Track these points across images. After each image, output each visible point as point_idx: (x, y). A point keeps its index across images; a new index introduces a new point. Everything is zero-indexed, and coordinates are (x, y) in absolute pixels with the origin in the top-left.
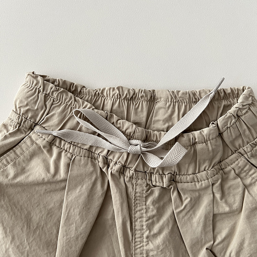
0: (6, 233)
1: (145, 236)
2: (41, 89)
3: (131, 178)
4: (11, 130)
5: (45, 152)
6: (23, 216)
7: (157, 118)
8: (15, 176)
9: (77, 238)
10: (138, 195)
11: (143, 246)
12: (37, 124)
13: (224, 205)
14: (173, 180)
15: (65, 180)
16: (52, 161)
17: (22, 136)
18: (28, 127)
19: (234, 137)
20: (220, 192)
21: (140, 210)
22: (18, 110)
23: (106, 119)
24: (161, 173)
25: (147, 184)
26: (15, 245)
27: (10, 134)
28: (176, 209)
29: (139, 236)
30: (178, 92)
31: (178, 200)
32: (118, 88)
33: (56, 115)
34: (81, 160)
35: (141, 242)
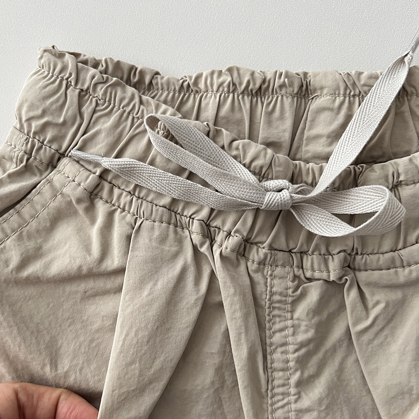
1: (292, 381)
2: (72, 79)
3: (262, 263)
4: (12, 168)
5: (81, 212)
6: (42, 347)
8: (24, 263)
10: (277, 297)
11: (288, 403)
12: (63, 155)
14: (349, 266)
15: (121, 271)
16: (94, 232)
17: (34, 180)
18: (45, 161)
21: (281, 330)
22: (25, 126)
23: (208, 135)
24: (323, 251)
25: (295, 277)
27: (10, 176)
29: (281, 382)
30: (360, 74)
31: (360, 306)
32: (230, 70)
34: (153, 228)
35: (286, 394)
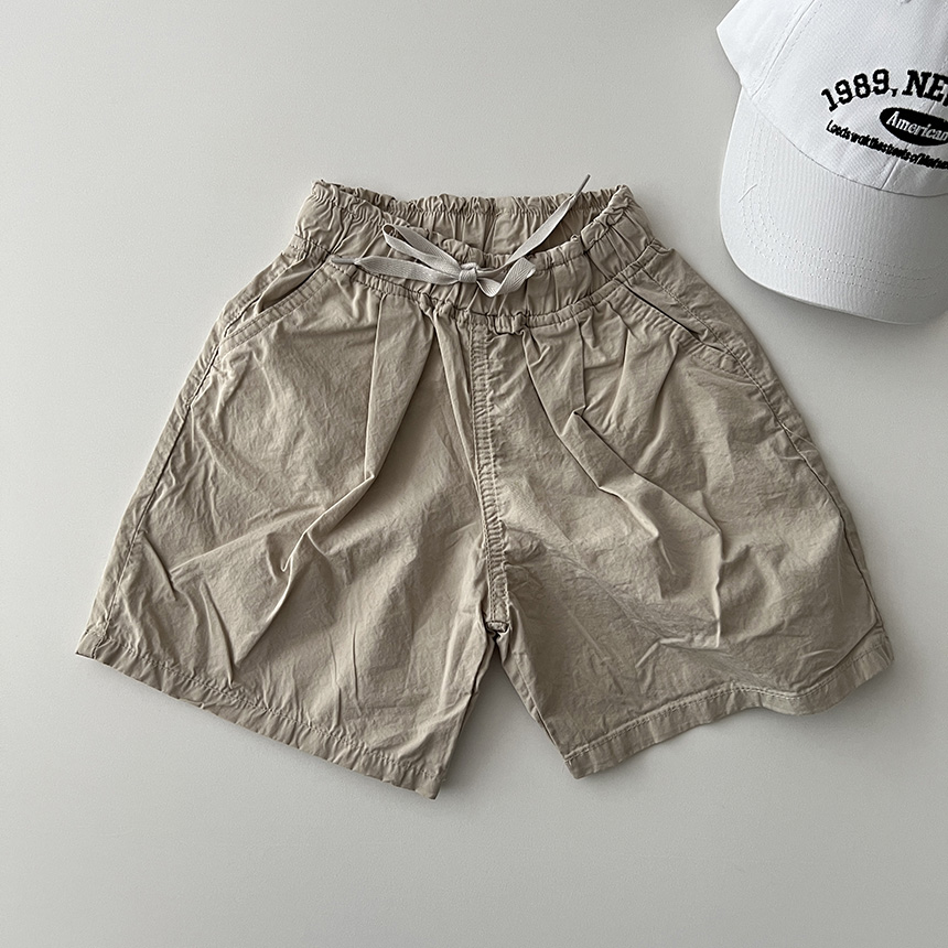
0: (298, 395)
1: (488, 398)
2: (336, 202)
3: (466, 321)
4: (295, 262)
5: (344, 291)
6: (320, 376)
7: (499, 237)
8: (306, 323)
9: (395, 402)
10: (477, 344)
11: (486, 412)
12: (329, 253)
13: (599, 354)
14: (525, 323)
15: (374, 327)
16: (354, 304)
17: (311, 270)
18: (318, 257)
19: (606, 255)
20: (591, 335)
21: (480, 366)
22: (304, 233)
23: (427, 238)
24: (507, 314)
25: (489, 332)
26: (311, 411)
27: (293, 268)
28: (530, 363)
29: (480, 398)
31: (533, 350)
32: (442, 197)
33: (358, 238)
34: (394, 299)
35: (484, 406)
